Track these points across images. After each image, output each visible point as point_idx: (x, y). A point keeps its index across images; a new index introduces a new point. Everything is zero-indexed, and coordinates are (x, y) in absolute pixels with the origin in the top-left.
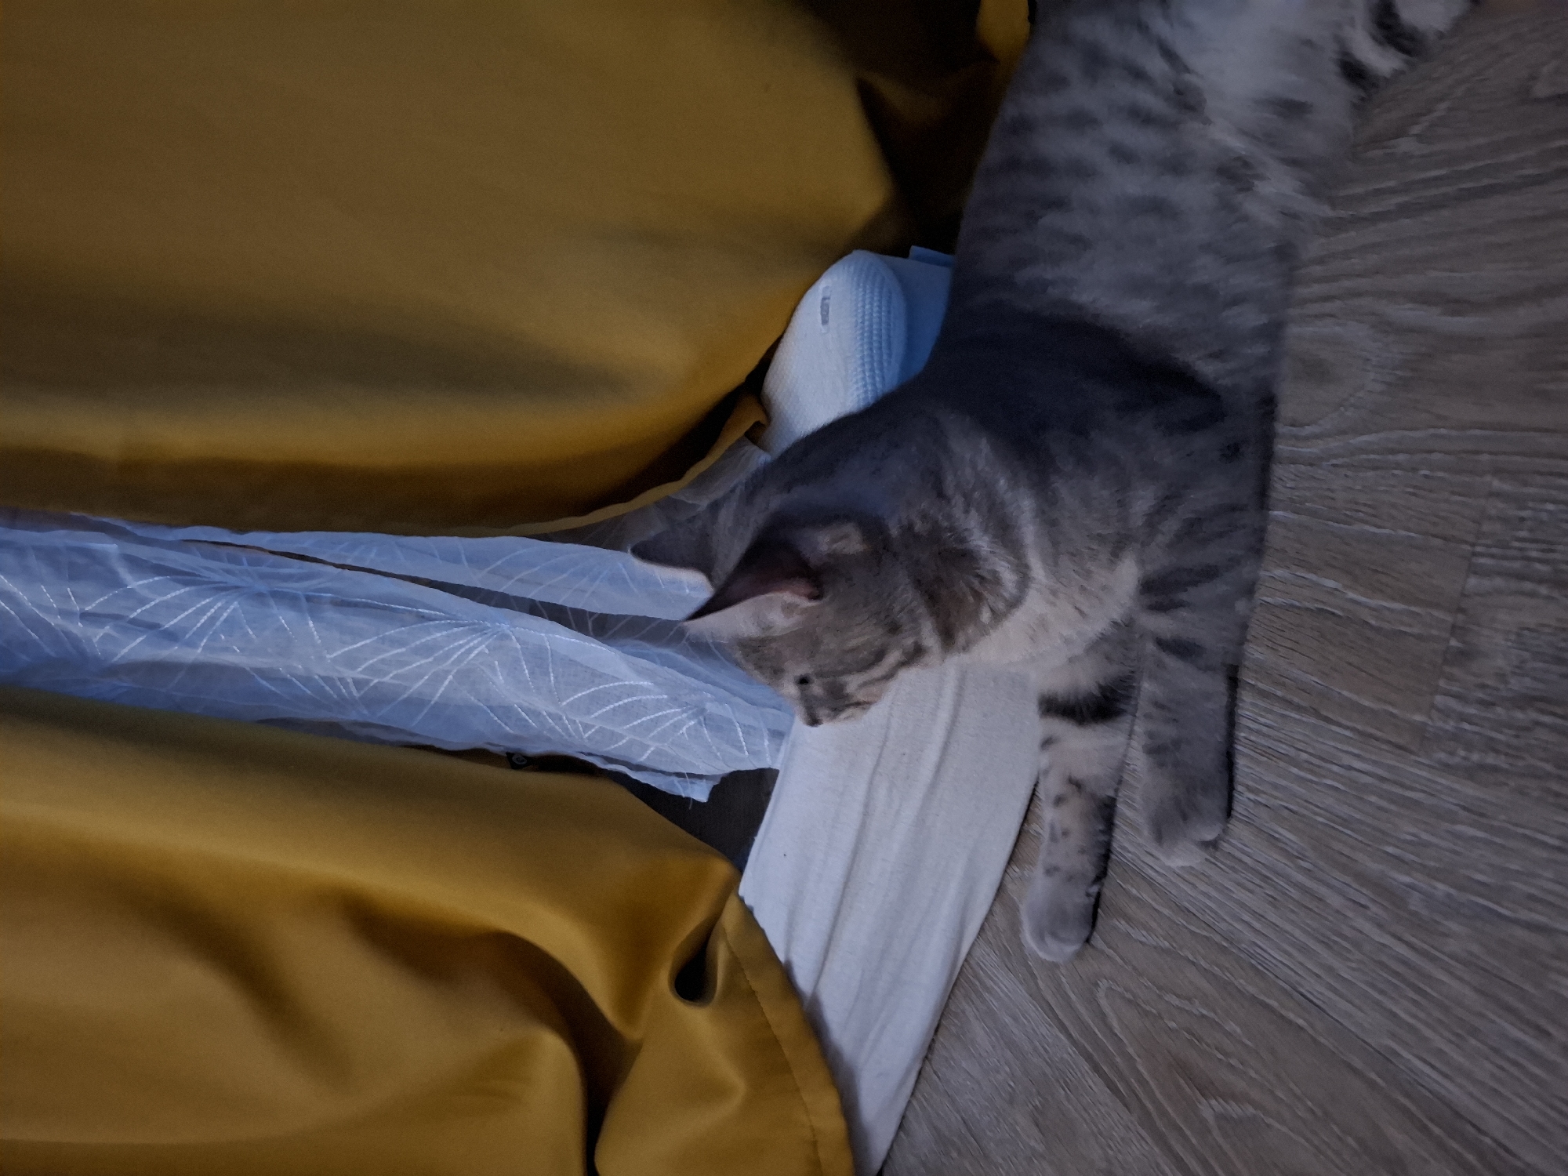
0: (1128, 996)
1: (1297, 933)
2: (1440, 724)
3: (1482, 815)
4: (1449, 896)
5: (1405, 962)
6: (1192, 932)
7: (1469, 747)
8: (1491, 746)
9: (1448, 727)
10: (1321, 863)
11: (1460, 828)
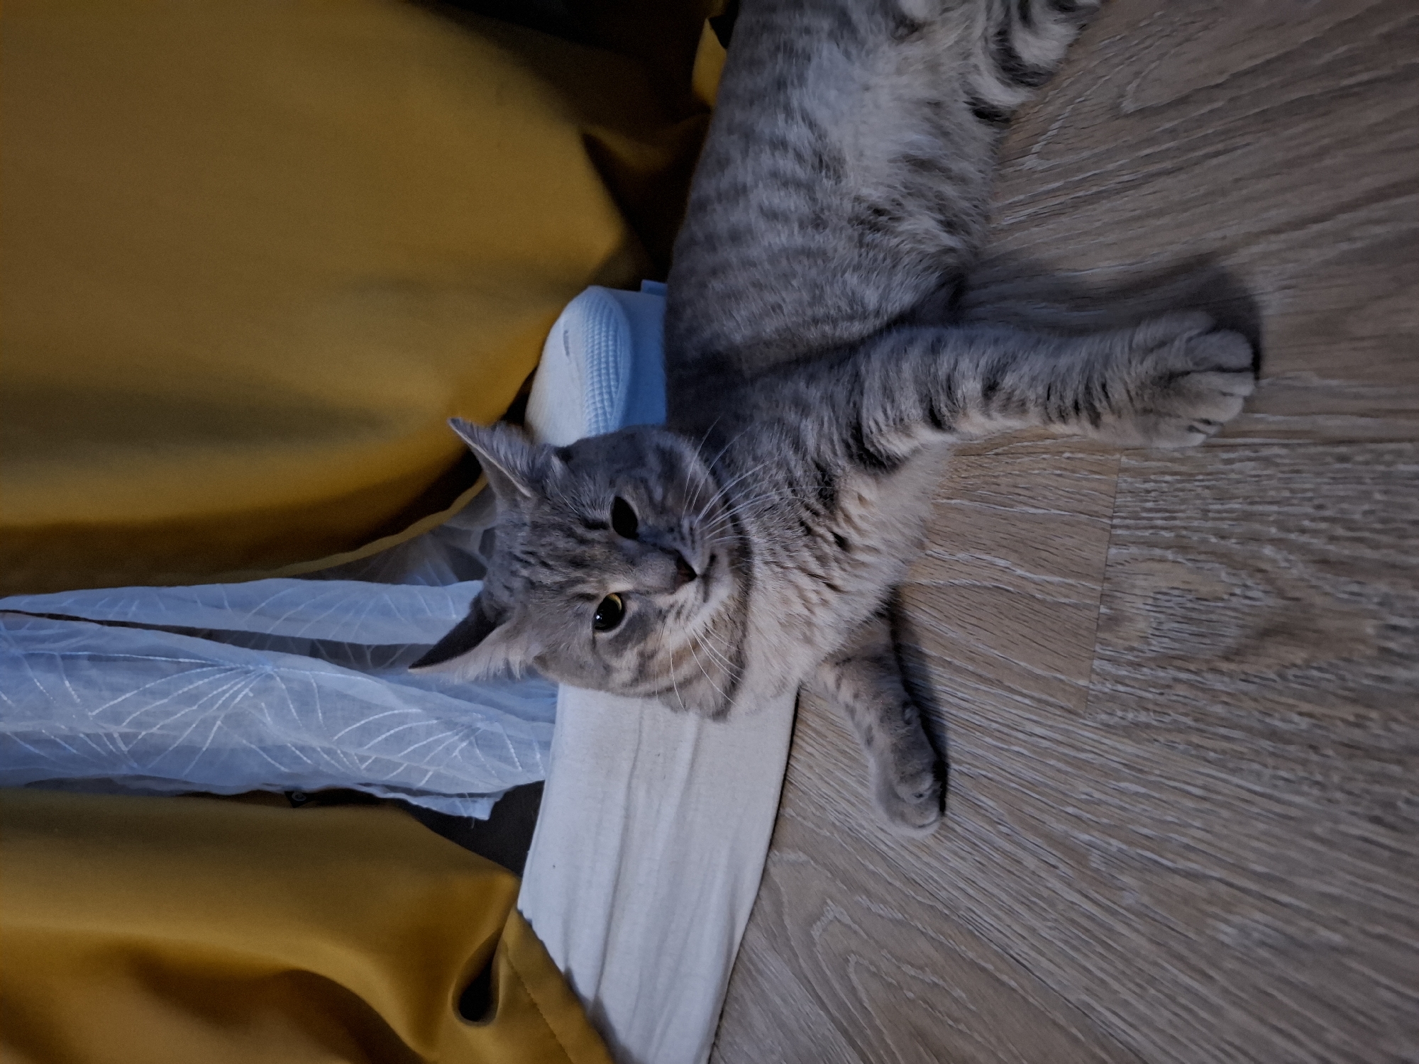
0: (873, 969)
1: (1004, 897)
2: (1099, 687)
3: (1141, 771)
4: (1120, 850)
5: (1091, 918)
6: (920, 902)
7: (1125, 707)
8: (1142, 705)
9: (1106, 690)
10: (1017, 828)
11: (1123, 785)
